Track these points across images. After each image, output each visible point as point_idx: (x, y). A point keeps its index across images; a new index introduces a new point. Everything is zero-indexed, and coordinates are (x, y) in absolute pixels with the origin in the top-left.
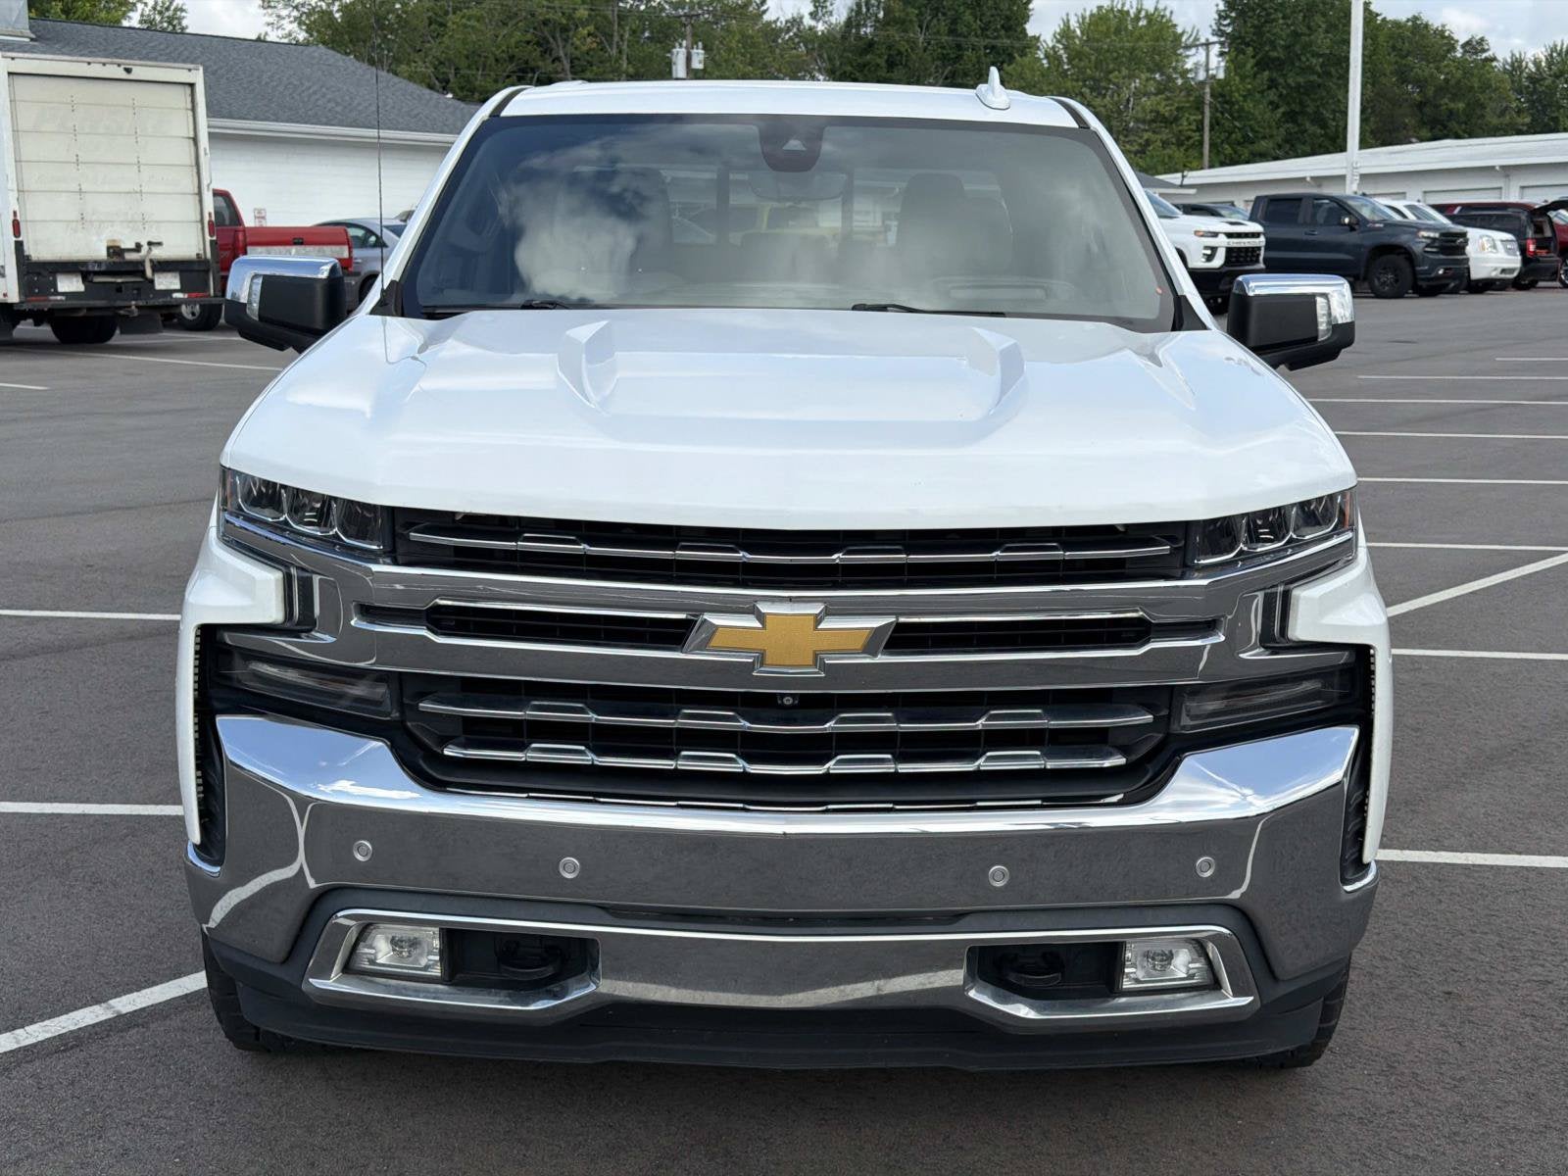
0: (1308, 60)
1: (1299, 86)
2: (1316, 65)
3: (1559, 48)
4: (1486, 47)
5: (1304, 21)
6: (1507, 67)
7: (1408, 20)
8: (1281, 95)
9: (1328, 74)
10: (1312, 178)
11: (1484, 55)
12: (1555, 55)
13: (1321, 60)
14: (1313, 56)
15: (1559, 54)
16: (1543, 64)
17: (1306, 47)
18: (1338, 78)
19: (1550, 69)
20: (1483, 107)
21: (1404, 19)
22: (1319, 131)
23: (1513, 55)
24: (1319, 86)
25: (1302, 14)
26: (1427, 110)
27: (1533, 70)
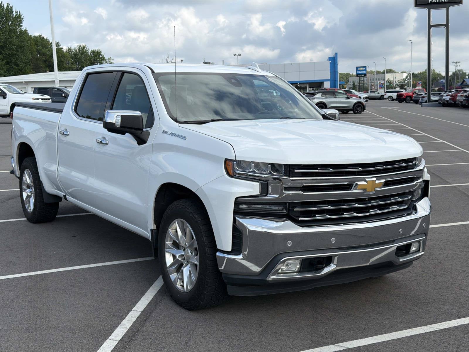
0: (11, 46)
1: (9, 54)
2: (14, 48)
3: (81, 46)
4: (60, 45)
5: (8, 34)
6: (67, 51)
7: (38, 36)
8: (4, 57)
9: (18, 51)
10: (25, 82)
11: (59, 47)
12: (80, 48)
13: (15, 46)
14: (13, 45)
15: (82, 48)
16: (78, 51)
17: (10, 43)
18: (21, 52)
19: (80, 52)
20: (63, 62)
21: (37, 36)
22: (17, 68)
23: (68, 48)
24: (15, 54)
25: (8, 33)
26: (47, 62)
27: (75, 52)
